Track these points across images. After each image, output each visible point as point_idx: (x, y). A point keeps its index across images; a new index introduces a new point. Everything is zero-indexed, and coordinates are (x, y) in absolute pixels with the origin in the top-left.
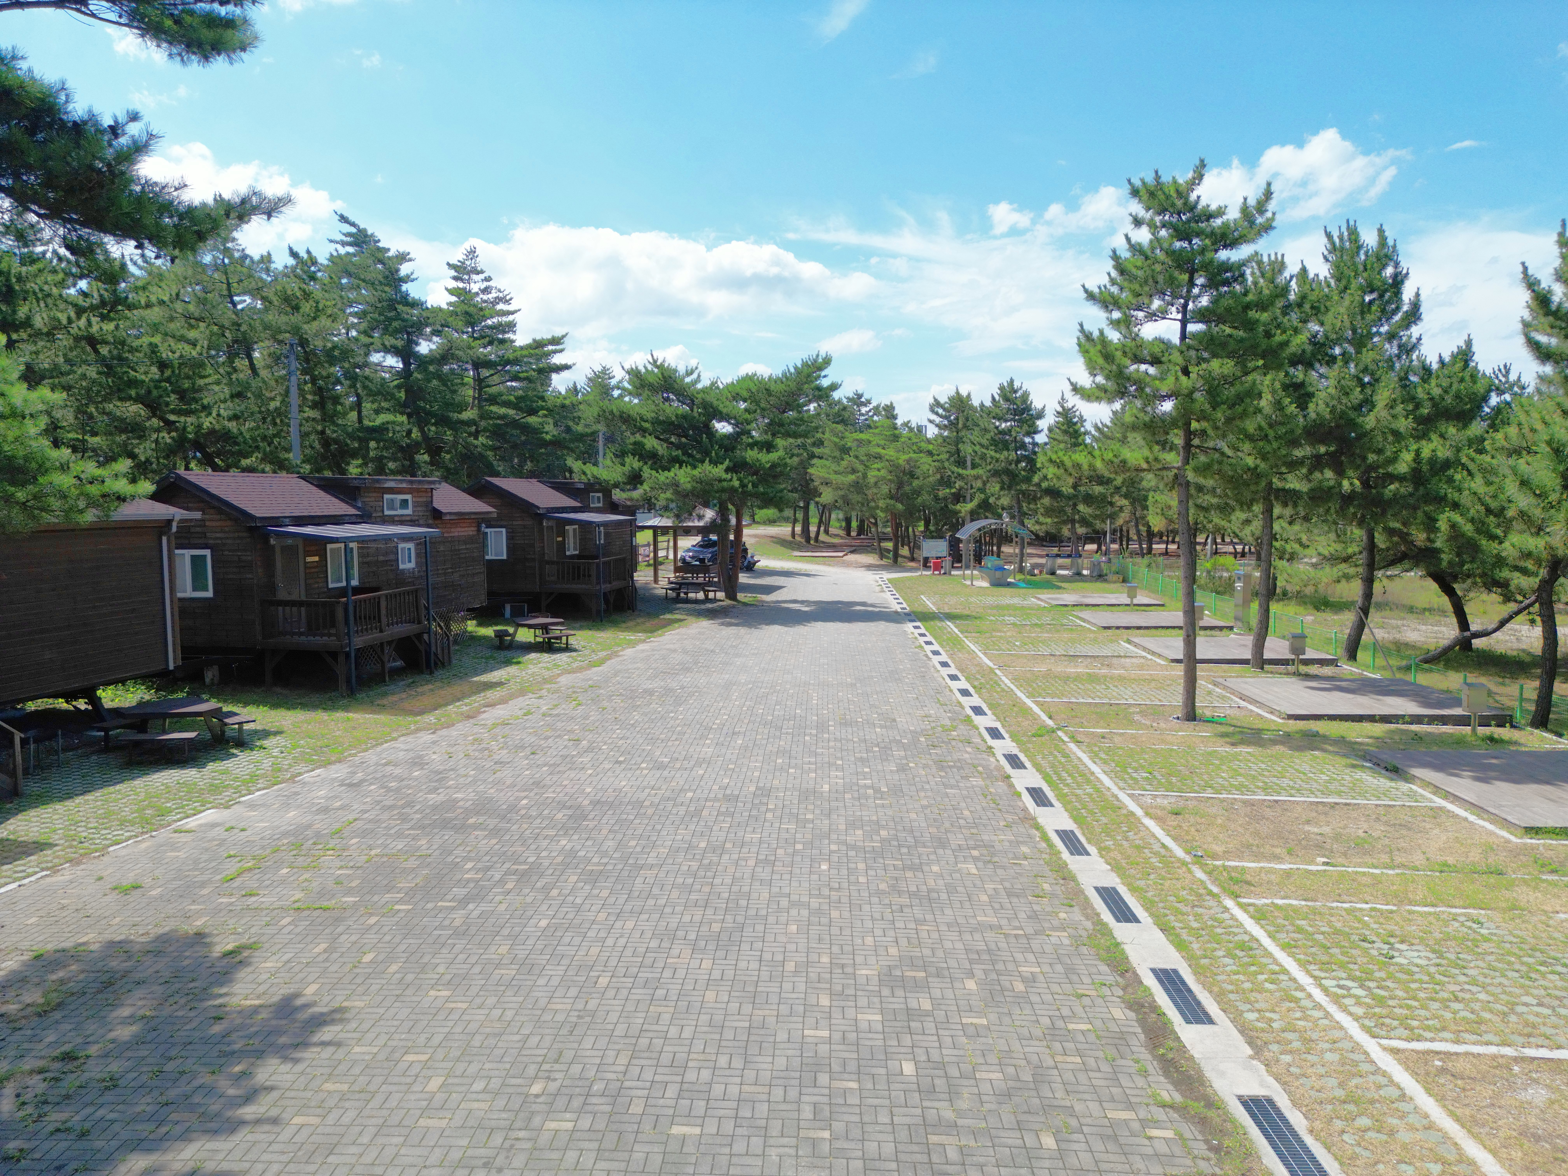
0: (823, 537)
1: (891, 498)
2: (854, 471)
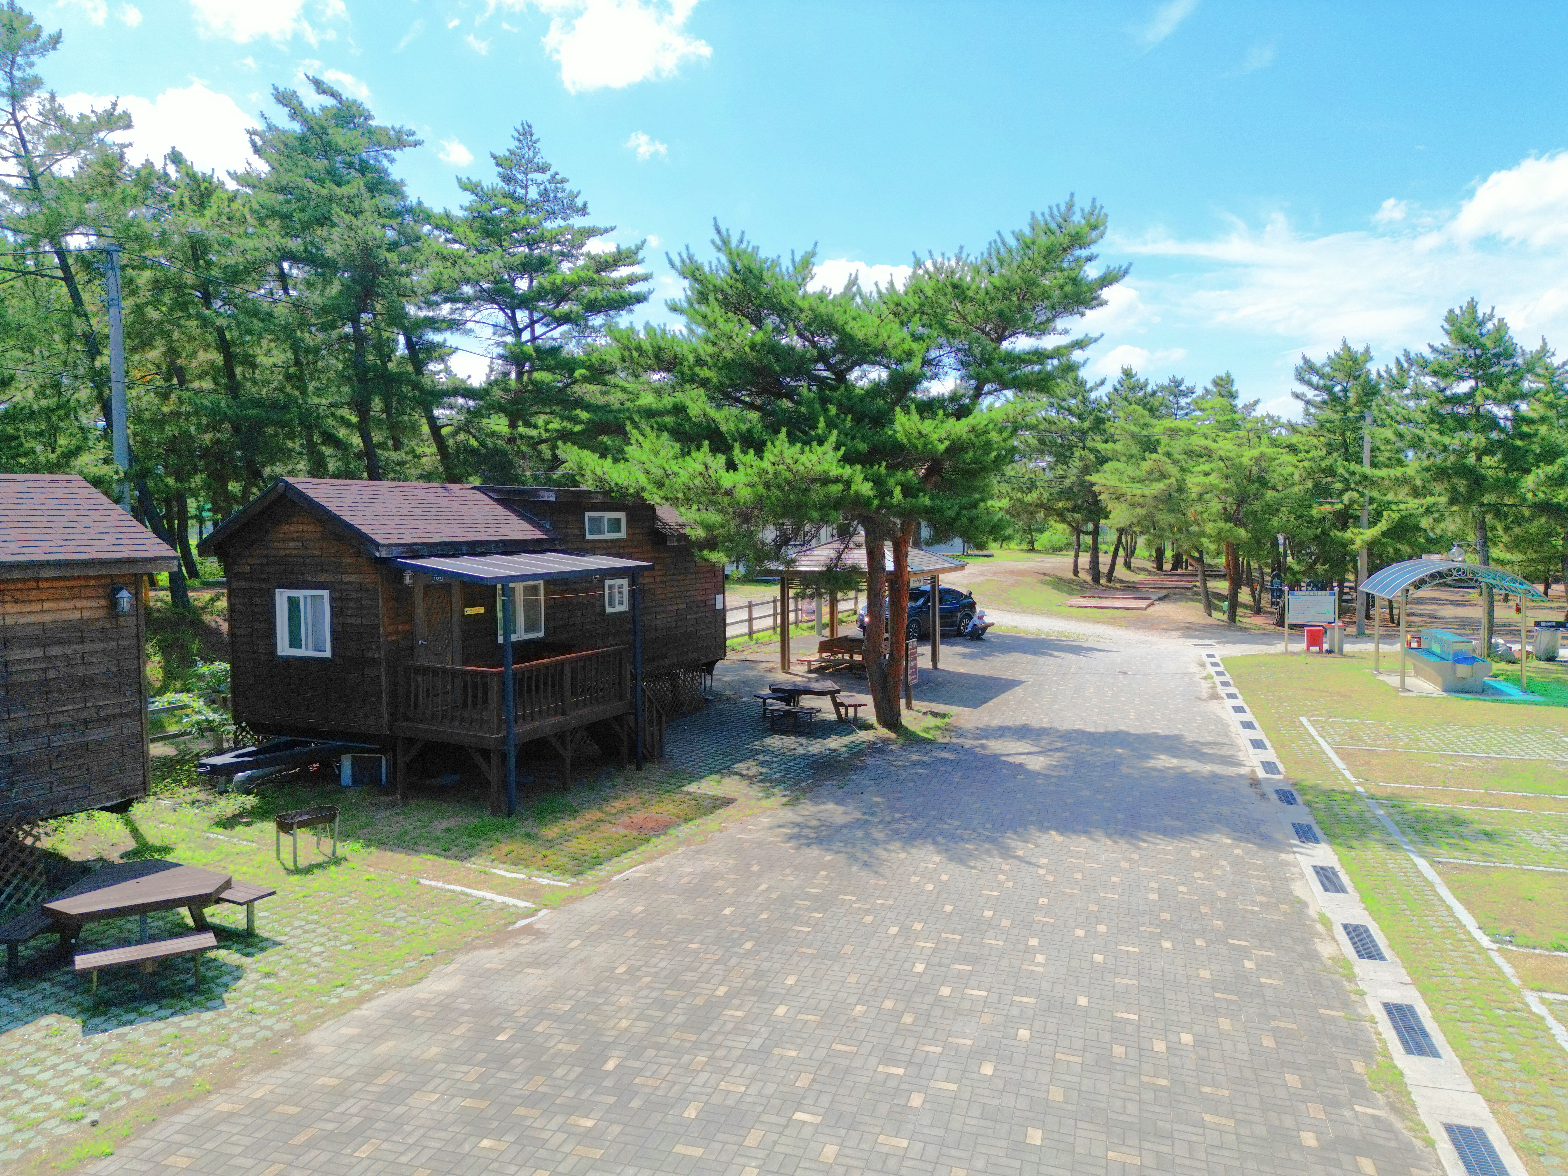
0: (1120, 571)
1: (1227, 519)
2: (1163, 476)
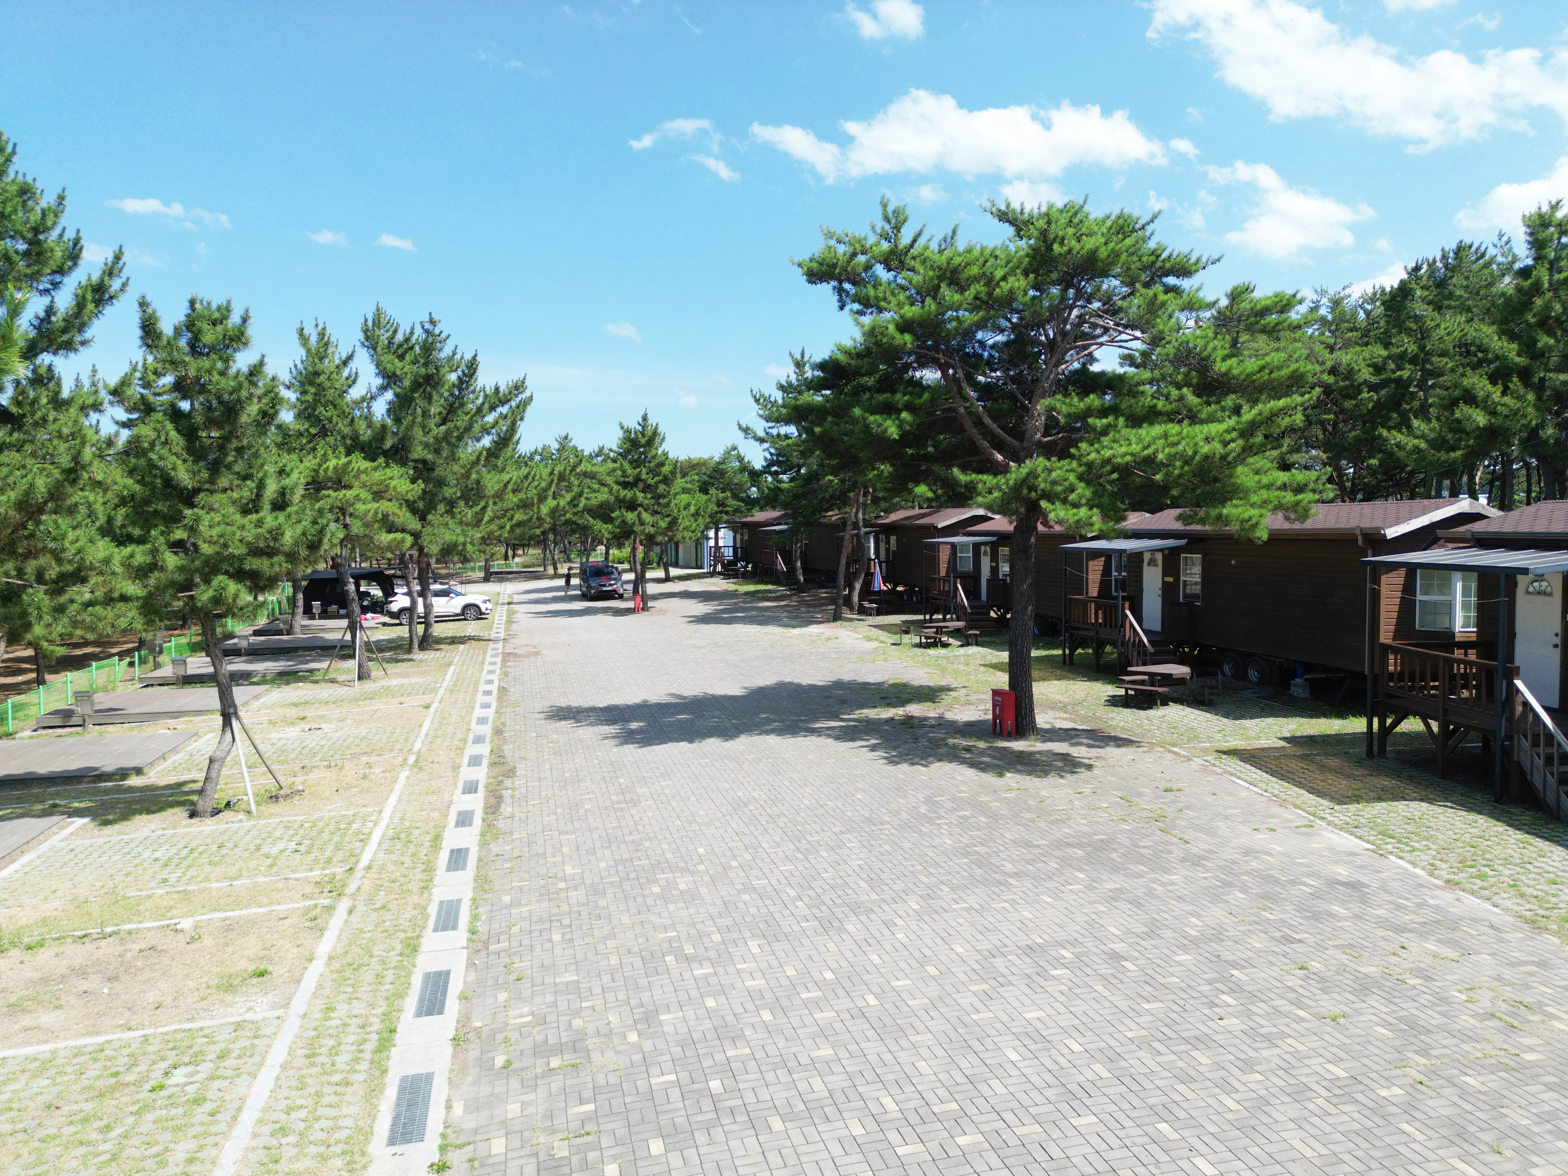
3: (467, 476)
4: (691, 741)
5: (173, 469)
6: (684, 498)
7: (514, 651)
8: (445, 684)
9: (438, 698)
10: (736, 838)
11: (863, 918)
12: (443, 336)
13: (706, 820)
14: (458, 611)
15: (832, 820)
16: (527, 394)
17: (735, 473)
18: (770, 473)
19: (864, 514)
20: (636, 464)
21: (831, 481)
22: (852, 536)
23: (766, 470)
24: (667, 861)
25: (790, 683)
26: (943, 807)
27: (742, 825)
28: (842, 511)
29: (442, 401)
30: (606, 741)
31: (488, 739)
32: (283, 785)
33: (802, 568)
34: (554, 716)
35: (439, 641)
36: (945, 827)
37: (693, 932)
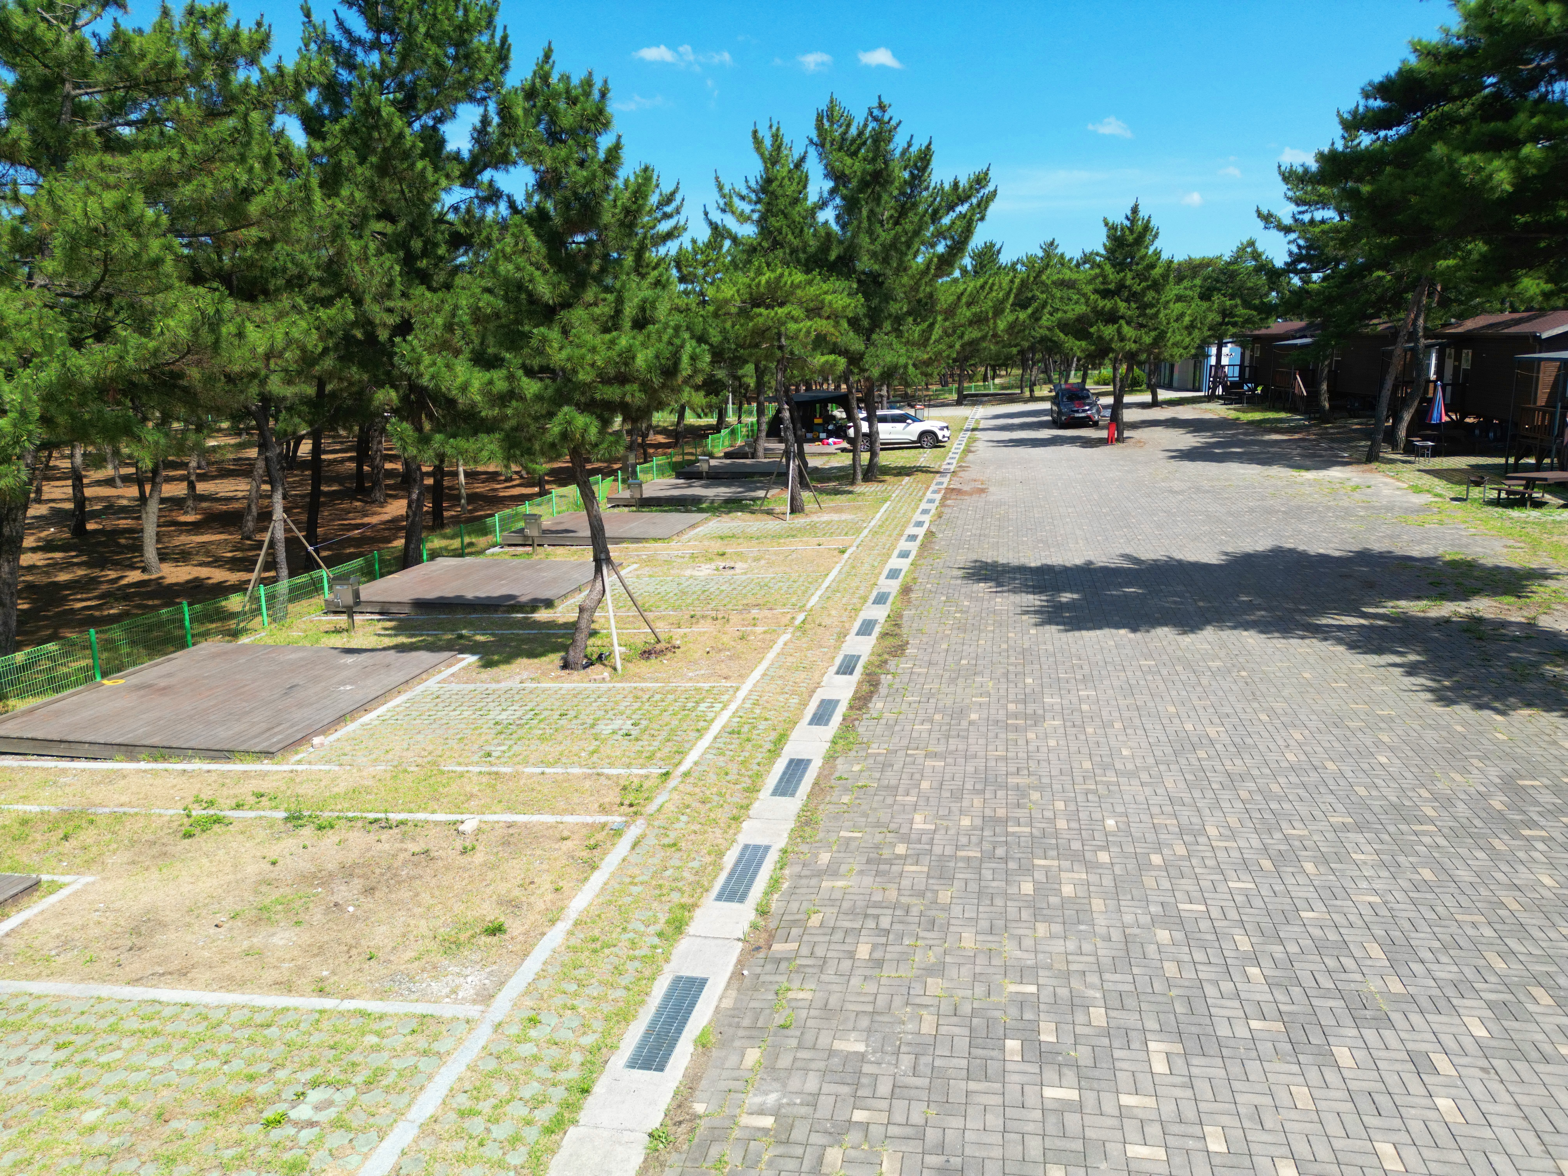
3: (915, 288)
4: (1134, 630)
5: (530, 281)
6: (1177, 308)
7: (959, 486)
8: (873, 523)
9: (858, 541)
10: (1168, 809)
11: (1370, 1035)
12: (893, 123)
13: (1130, 766)
14: (915, 438)
15: (1331, 798)
16: (991, 187)
17: (1249, 274)
18: (1296, 272)
19: (1425, 321)
20: (1120, 266)
21: (1380, 278)
22: (1405, 351)
23: (1291, 268)
24: (1056, 834)
25: (1292, 551)
26: (1537, 803)
27: (1182, 785)
28: (1393, 318)
29: (893, 203)
30: (1025, 617)
31: (891, 599)
32: (662, 637)
33: (1329, 391)
34: (973, 574)
35: (887, 471)
36: (1540, 846)
37: (1063, 992)
